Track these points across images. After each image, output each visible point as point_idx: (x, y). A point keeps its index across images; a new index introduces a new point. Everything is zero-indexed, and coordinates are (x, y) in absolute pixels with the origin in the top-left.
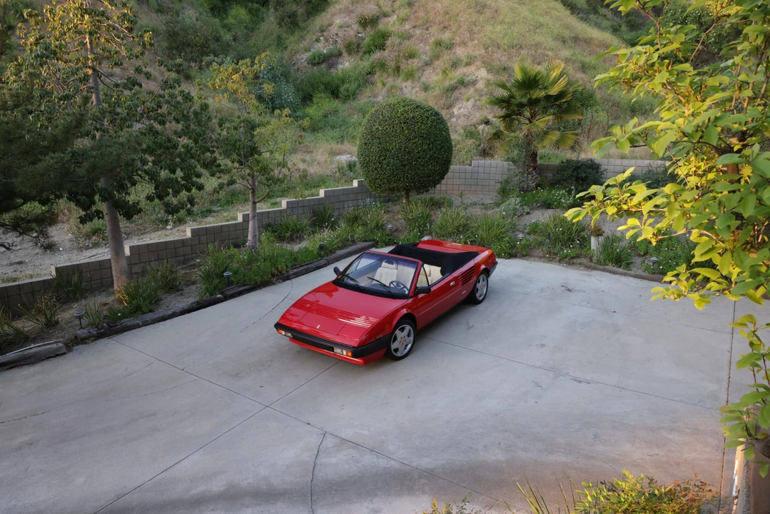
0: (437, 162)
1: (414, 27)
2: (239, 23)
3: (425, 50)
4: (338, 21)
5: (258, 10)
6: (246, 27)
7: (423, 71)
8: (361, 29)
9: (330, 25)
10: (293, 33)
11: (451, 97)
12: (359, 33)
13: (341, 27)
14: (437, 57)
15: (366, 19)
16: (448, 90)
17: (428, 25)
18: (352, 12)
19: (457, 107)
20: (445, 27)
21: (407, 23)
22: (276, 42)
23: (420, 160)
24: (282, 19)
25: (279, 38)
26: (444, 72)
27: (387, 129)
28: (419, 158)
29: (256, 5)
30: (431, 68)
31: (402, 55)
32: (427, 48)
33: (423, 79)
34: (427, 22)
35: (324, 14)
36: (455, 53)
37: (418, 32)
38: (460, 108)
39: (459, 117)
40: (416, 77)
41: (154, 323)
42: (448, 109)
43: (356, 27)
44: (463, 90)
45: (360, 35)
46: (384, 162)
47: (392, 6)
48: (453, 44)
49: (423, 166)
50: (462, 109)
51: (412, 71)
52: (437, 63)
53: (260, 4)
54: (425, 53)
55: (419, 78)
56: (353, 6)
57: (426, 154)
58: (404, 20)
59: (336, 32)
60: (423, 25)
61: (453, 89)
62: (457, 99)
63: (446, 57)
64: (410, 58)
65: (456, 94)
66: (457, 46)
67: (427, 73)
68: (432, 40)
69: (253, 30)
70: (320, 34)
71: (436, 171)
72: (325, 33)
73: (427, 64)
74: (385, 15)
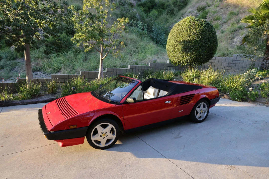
0: (205, 48)
1: (221, 9)
2: (153, 15)
3: (225, 17)
4: (189, 10)
5: (161, 11)
6: (156, 17)
7: (223, 25)
8: (198, 12)
9: (186, 12)
10: (171, 17)
11: (233, 34)
12: (197, 14)
13: (190, 12)
14: (230, 19)
15: (200, 8)
16: (233, 31)
17: (228, 7)
18: (195, 6)
19: (236, 38)
20: (236, 7)
21: (218, 8)
22: (165, 21)
23: (195, 46)
24: (168, 12)
25: (167, 19)
26: (233, 25)
27: (179, 31)
28: (195, 45)
29: (161, 9)
30: (227, 24)
31: (213, 19)
32: (226, 16)
33: (222, 29)
34: (227, 6)
35: (184, 9)
36: (239, 17)
37: (222, 10)
38: (238, 39)
39: (236, 42)
40: (219, 28)
41: (27, 104)
42: (231, 39)
43: (196, 12)
44: (241, 31)
45: (197, 15)
46: (176, 47)
47: (213, 2)
48: (239, 13)
49: (196, 50)
50: (239, 39)
51: (217, 25)
52: (229, 22)
53: (162, 9)
54: (225, 18)
55: (220, 28)
56: (196, 4)
57: (199, 44)
58: (217, 7)
59: (187, 14)
60: (225, 7)
61: (235, 31)
62: (237, 35)
63: (234, 19)
64: (217, 20)
65: (237, 33)
66: (241, 14)
67: (224, 26)
68: (228, 13)
69: (158, 17)
70: (181, 16)
71: (204, 53)
72: (183, 16)
73: (225, 23)
74: (209, 6)
